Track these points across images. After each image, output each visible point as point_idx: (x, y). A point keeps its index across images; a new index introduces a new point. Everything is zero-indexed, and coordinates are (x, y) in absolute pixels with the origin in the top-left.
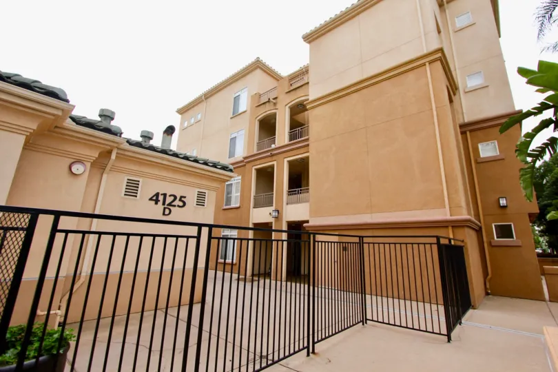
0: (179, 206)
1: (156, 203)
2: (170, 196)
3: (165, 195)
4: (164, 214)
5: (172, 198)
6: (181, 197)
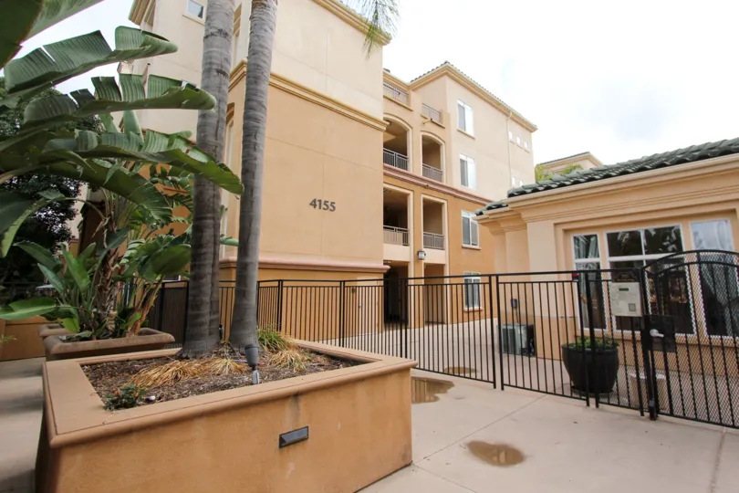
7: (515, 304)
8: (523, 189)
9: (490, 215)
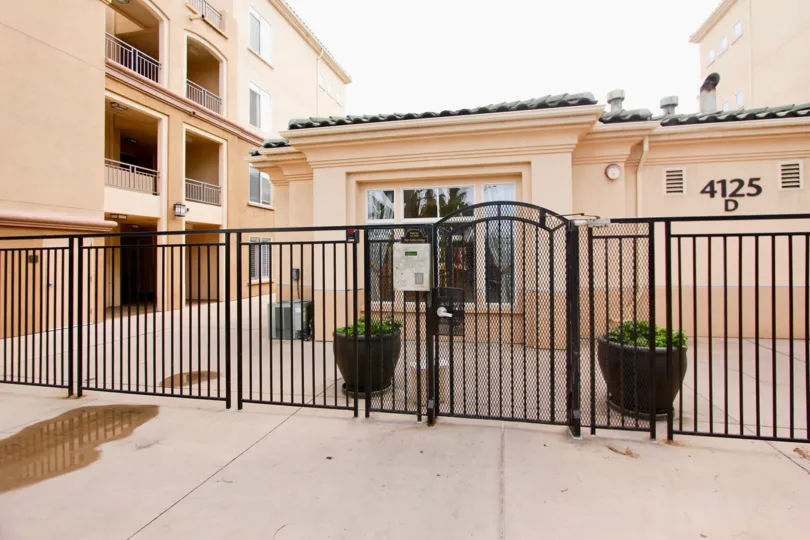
0: (749, 195)
1: (712, 196)
2: (732, 182)
3: (723, 183)
4: (727, 209)
5: (736, 184)
6: (751, 180)
7: (297, 275)
8: (310, 121)
9: (268, 155)
